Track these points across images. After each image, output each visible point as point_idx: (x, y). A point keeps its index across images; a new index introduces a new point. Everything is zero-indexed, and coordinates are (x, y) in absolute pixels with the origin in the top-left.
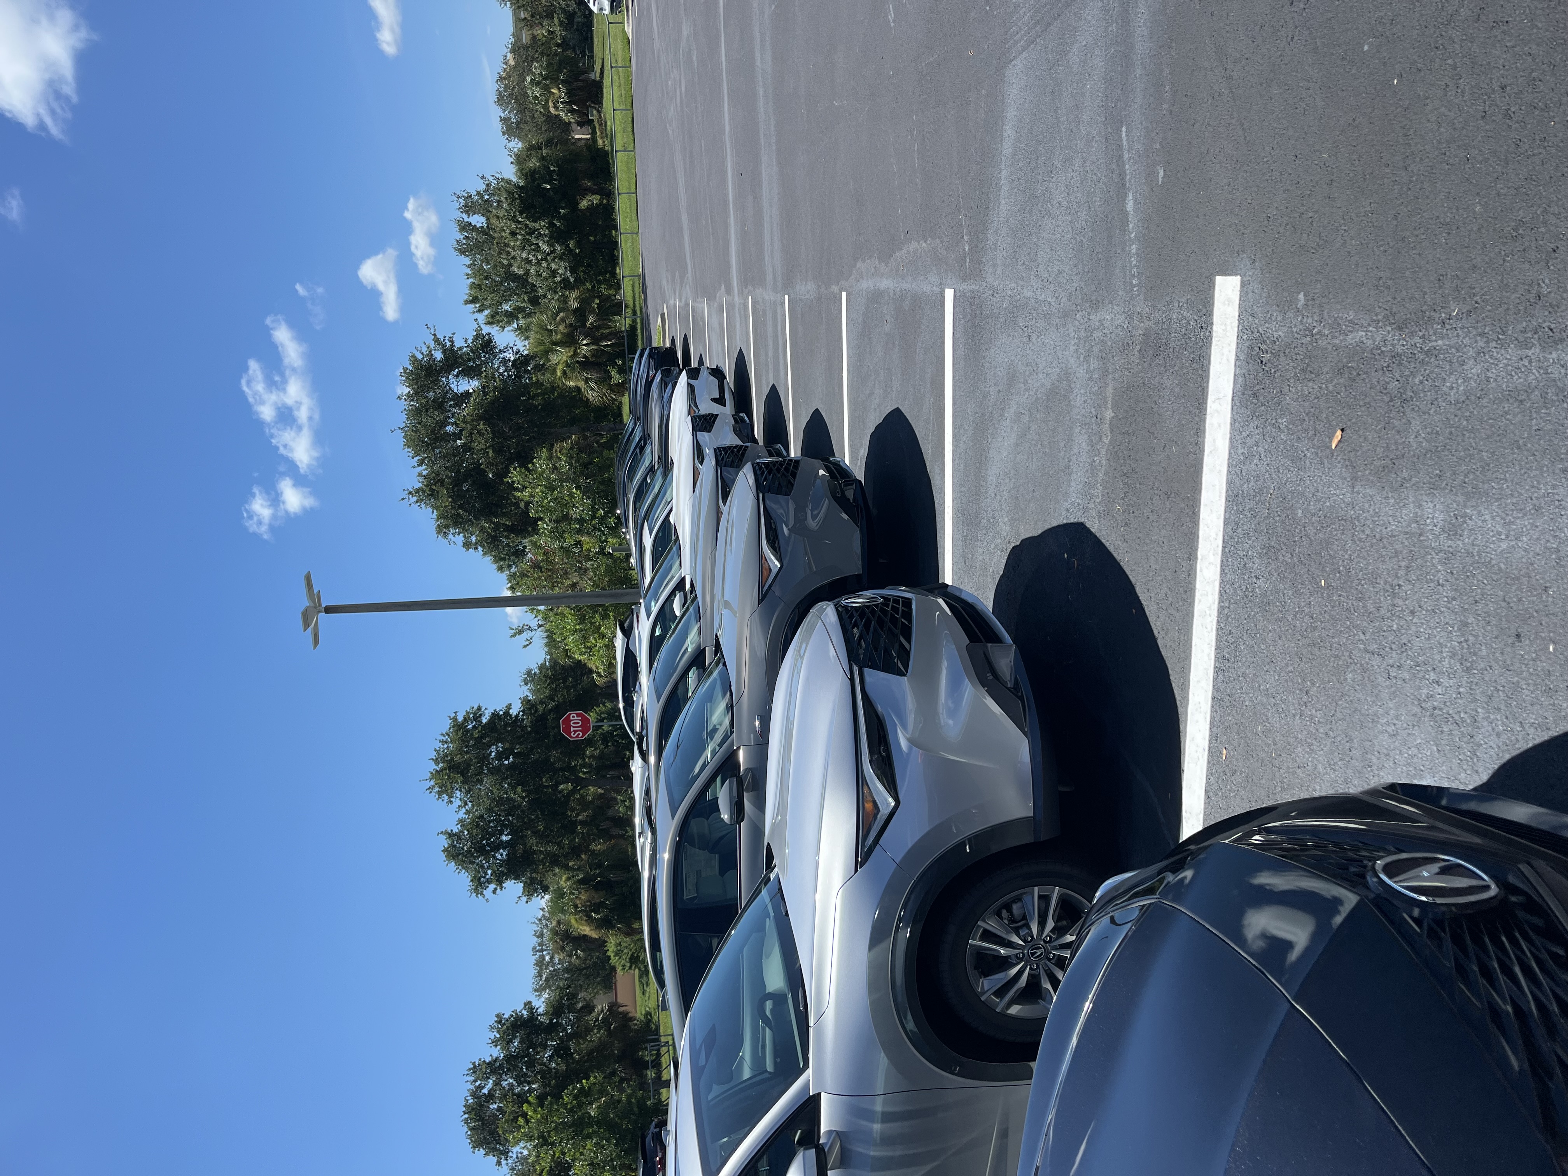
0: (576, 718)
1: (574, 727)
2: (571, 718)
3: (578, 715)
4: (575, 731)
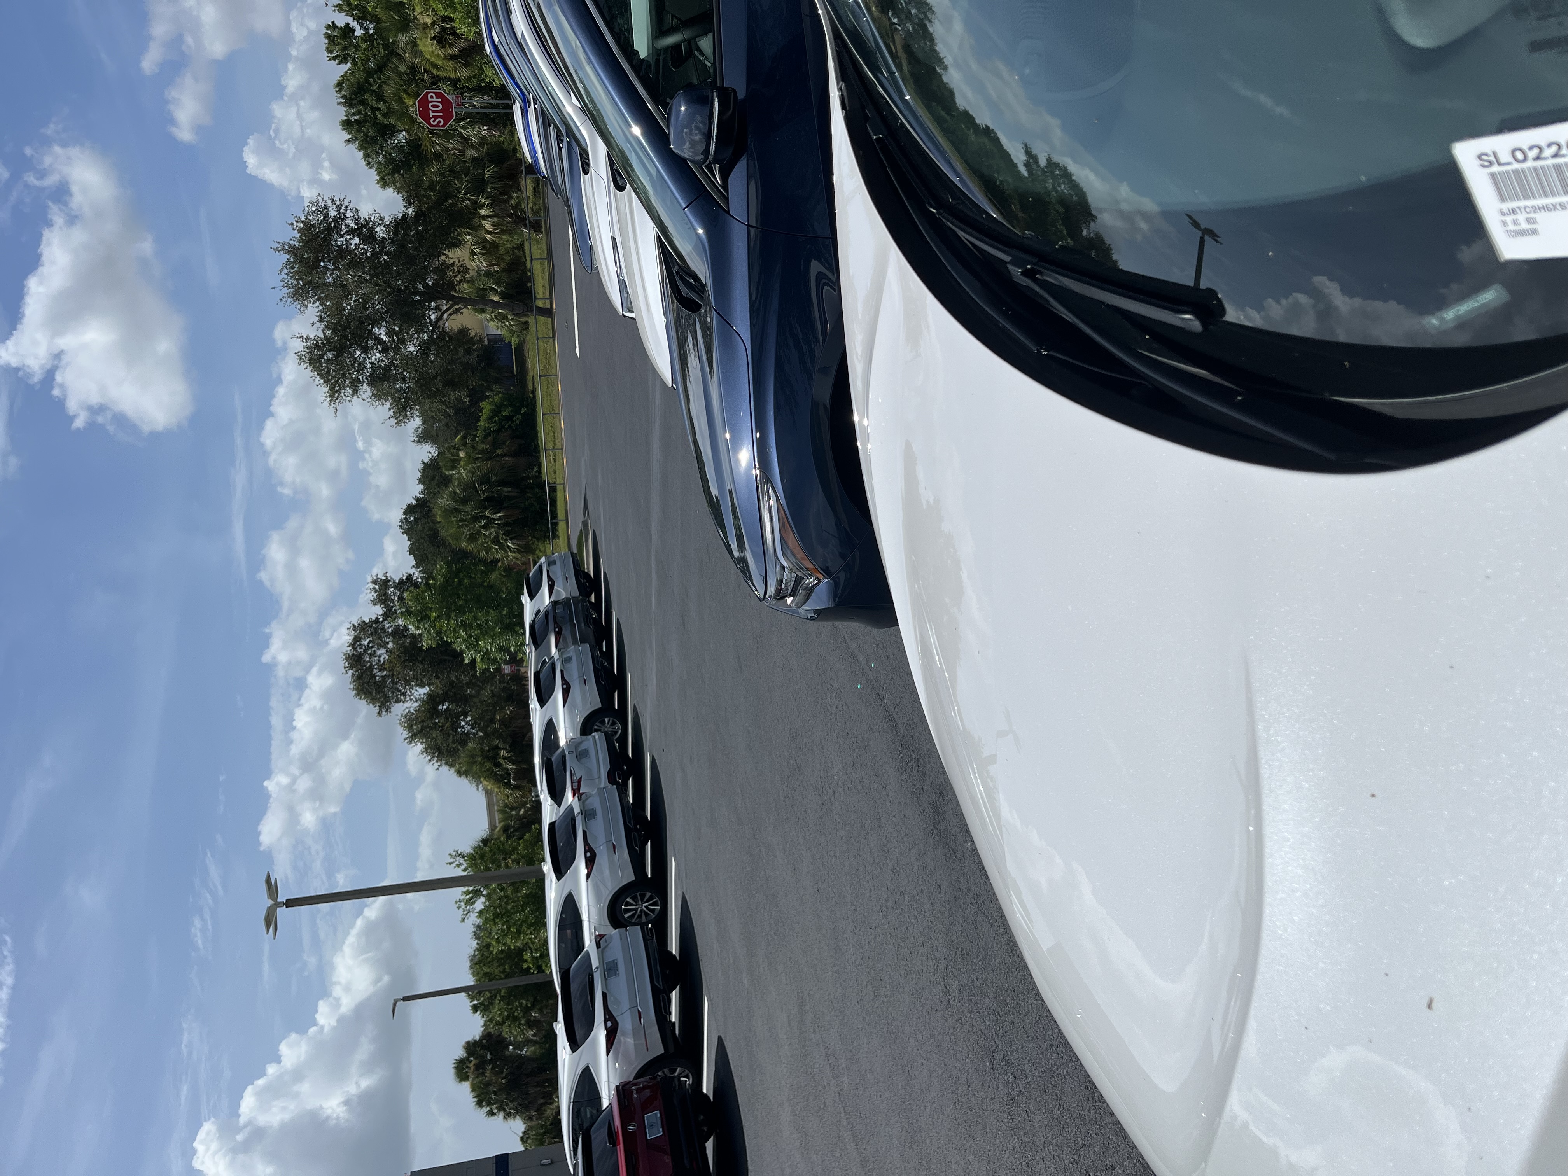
0: (435, 99)
1: (433, 111)
2: (430, 99)
3: (438, 95)
4: (435, 117)
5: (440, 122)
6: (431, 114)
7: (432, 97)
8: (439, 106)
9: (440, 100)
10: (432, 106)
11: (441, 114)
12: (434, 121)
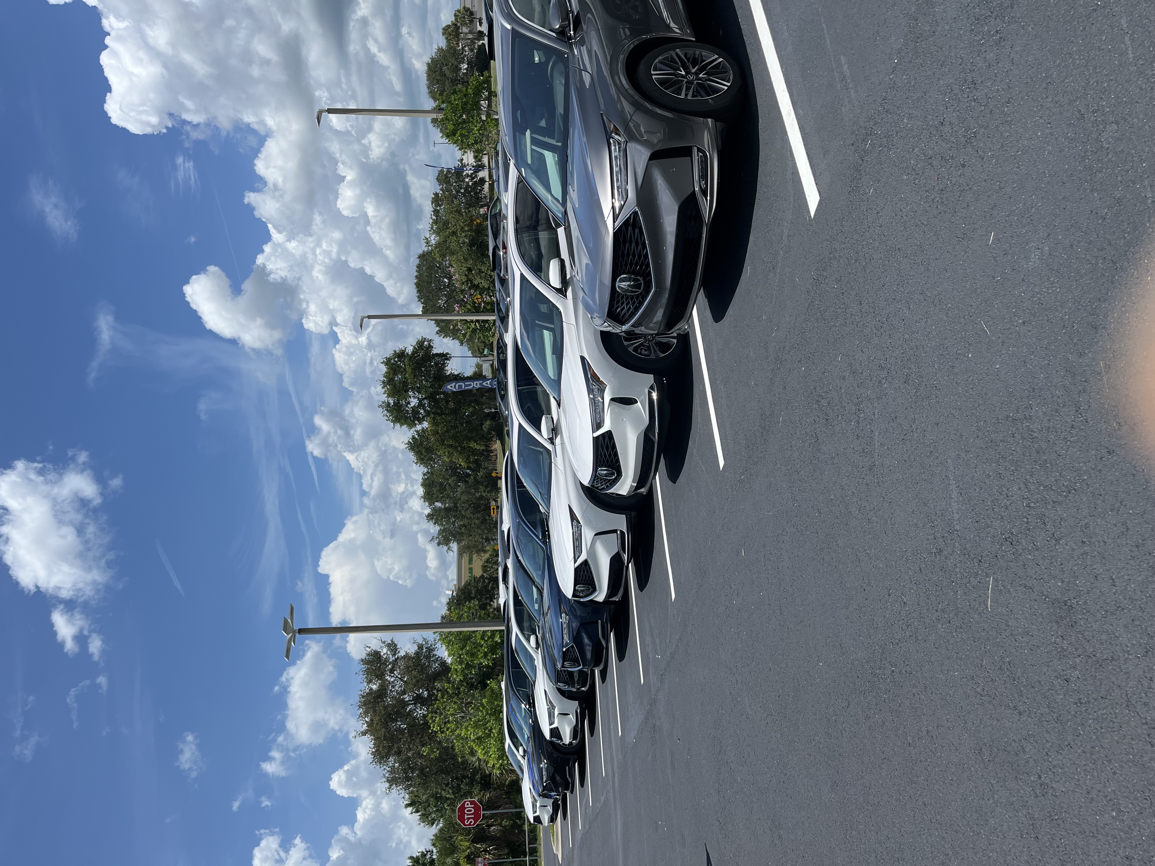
0: (469, 806)
1: (468, 815)
2: (466, 806)
3: (472, 803)
4: (468, 819)
5: (471, 822)
6: (466, 816)
7: (468, 804)
8: (472, 810)
9: (473, 806)
10: (467, 811)
11: (473, 816)
12: (467, 822)
